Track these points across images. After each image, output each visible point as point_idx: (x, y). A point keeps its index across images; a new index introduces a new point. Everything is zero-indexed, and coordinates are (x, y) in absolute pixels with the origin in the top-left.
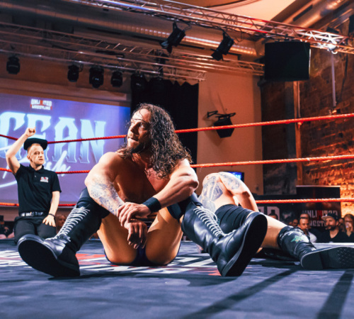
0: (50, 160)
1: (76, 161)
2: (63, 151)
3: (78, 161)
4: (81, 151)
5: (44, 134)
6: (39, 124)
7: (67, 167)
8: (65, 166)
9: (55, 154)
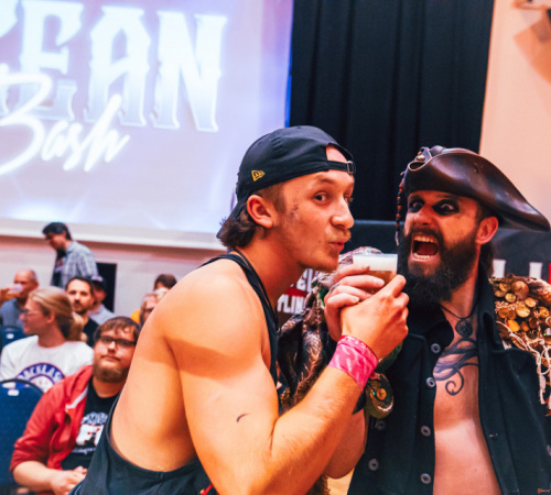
0: (79, 118)
1: (144, 122)
2: (110, 96)
3: (150, 122)
4: (159, 96)
5: (65, 52)
6: (52, 25)
7: (122, 136)
8: (114, 134)
9: (90, 104)
